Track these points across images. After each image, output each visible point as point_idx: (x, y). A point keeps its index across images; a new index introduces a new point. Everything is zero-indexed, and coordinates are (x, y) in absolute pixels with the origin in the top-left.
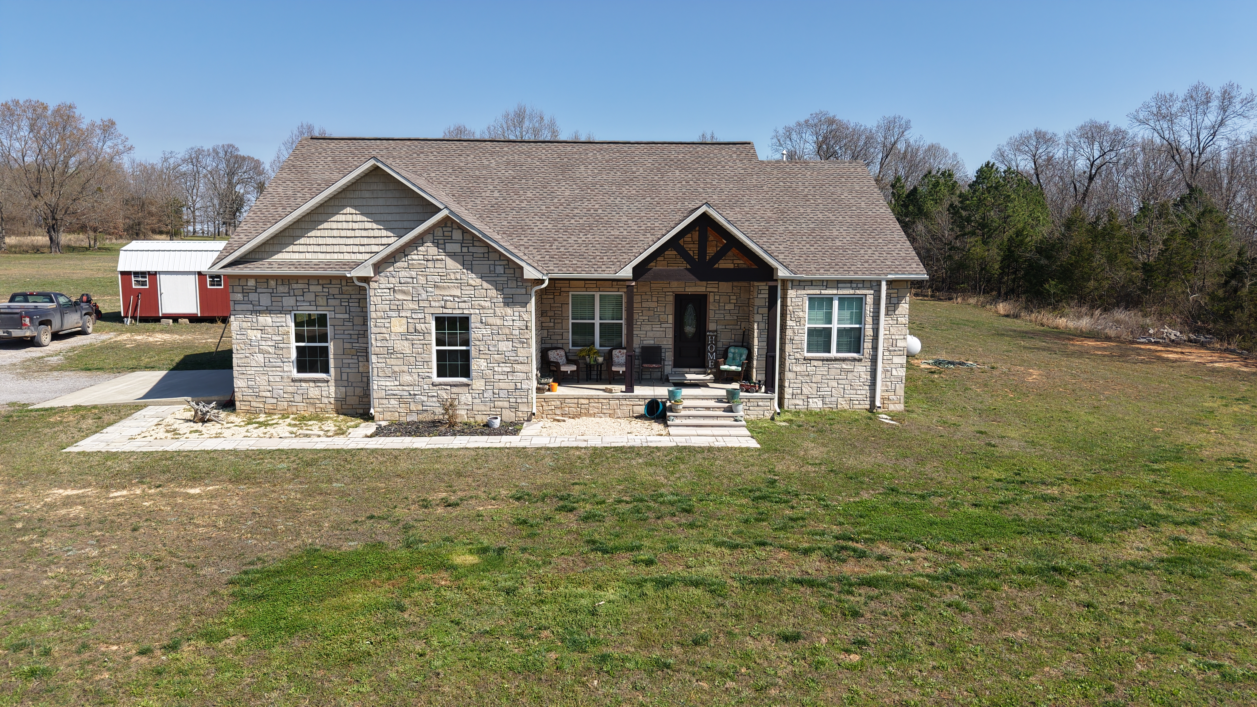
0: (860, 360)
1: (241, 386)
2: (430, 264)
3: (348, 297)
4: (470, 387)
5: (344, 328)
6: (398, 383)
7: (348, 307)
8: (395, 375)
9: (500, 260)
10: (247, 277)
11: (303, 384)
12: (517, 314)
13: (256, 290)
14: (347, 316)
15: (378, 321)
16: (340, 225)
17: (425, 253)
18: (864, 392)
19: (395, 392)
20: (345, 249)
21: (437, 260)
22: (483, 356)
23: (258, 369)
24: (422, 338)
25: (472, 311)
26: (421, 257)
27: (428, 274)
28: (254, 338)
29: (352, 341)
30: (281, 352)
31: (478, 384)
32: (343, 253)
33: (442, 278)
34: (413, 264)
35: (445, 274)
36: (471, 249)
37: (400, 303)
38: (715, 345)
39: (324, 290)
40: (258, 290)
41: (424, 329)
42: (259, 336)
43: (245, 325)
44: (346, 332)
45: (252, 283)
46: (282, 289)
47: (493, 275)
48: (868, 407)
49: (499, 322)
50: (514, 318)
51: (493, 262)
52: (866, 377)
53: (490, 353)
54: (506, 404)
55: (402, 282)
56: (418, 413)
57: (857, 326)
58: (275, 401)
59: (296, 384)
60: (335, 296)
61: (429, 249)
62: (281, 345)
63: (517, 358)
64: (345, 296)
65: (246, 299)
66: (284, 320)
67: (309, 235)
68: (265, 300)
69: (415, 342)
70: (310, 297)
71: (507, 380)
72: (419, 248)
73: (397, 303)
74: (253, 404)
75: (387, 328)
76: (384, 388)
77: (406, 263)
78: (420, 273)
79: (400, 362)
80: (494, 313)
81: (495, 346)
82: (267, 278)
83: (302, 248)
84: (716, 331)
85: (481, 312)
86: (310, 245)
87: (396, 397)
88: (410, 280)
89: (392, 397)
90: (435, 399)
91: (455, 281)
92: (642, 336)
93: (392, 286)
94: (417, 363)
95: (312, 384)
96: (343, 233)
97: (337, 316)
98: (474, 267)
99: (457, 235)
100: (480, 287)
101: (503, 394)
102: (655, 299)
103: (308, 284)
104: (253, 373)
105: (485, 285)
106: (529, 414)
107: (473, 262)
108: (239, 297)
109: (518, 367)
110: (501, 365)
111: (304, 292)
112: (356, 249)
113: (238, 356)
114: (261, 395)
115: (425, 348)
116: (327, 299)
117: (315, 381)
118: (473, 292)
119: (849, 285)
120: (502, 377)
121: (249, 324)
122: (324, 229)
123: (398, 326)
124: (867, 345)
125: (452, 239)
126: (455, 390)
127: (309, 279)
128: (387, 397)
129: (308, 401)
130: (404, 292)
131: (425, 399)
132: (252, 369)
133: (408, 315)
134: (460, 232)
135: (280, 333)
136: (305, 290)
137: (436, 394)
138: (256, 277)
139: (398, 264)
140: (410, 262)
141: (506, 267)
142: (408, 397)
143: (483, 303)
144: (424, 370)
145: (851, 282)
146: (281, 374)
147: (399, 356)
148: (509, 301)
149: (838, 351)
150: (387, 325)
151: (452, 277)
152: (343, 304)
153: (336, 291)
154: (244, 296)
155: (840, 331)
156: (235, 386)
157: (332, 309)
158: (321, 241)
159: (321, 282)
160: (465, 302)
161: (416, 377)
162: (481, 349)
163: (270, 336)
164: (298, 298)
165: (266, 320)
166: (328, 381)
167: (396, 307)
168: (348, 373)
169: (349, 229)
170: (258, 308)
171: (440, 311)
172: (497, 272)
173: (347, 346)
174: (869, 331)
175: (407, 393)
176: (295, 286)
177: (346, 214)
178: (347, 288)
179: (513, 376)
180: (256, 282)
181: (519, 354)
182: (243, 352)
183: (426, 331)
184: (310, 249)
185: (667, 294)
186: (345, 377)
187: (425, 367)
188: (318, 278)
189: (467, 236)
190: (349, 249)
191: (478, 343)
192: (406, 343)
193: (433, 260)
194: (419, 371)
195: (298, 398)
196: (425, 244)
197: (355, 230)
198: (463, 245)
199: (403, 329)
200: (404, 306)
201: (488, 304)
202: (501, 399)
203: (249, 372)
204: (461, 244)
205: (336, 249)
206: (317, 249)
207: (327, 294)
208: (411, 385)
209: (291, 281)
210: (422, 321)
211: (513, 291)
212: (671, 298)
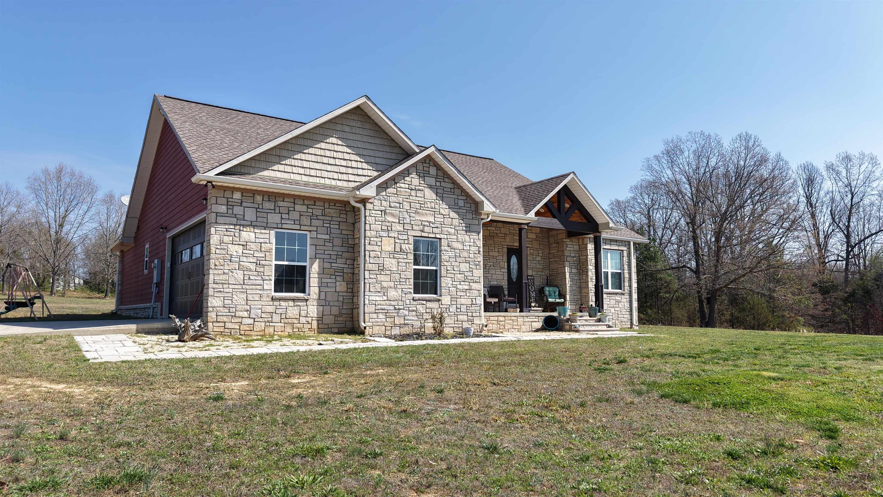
0: (623, 294)
1: (216, 305)
2: (413, 193)
3: (330, 219)
4: (440, 302)
5: (325, 248)
6: (385, 298)
7: (329, 229)
8: (384, 291)
9: (462, 195)
10: (233, 190)
11: (283, 303)
12: (472, 241)
13: (241, 203)
14: (328, 237)
15: (372, 239)
16: (322, 152)
17: (410, 183)
18: (627, 316)
19: (383, 307)
20: (325, 174)
21: (419, 190)
22: (449, 275)
23: (237, 287)
24: (405, 257)
25: (442, 236)
26: (407, 186)
27: (411, 201)
28: (235, 253)
29: (331, 261)
30: (262, 270)
31: (446, 300)
32: (324, 178)
33: (422, 205)
34: (400, 191)
35: (423, 203)
36: (443, 184)
37: (389, 224)
38: (534, 285)
39: (309, 210)
40: (244, 204)
41: (408, 249)
42: (241, 252)
43: (226, 239)
44: (326, 252)
45: (237, 196)
46: (269, 205)
47: (457, 207)
48: (629, 326)
49: (460, 246)
50: (471, 244)
51: (456, 197)
52: (627, 305)
53: (454, 272)
54: (465, 318)
55: (392, 206)
56: (400, 326)
57: (620, 271)
58: (251, 321)
59: (276, 303)
60: (318, 217)
61: (414, 180)
62: (263, 262)
63: (473, 278)
64: (327, 218)
65: (230, 211)
66: (267, 236)
67: (296, 157)
68: (250, 214)
69: (401, 260)
70: (295, 215)
71: (465, 297)
72: (407, 178)
73: (388, 224)
74: (228, 325)
75: (379, 246)
76: (374, 302)
77: (395, 190)
78: (406, 200)
79: (387, 278)
80: (457, 239)
81: (458, 266)
82: (254, 193)
83: (288, 169)
84: (532, 276)
85: (448, 237)
86: (295, 166)
87: (384, 311)
88: (398, 205)
89: (380, 311)
90: (414, 313)
91: (430, 209)
92: (490, 278)
93: (384, 208)
94: (401, 280)
95: (291, 303)
96: (325, 160)
97: (319, 236)
98: (445, 199)
99: (433, 171)
100: (448, 216)
101: (463, 308)
102: (496, 250)
103: (294, 203)
104: (231, 290)
105: (453, 215)
106: (481, 326)
107: (444, 195)
108: (223, 209)
109: (474, 286)
110: (462, 283)
111: (289, 211)
112: (336, 176)
113: (216, 272)
114: (237, 315)
115: (408, 266)
116: (311, 219)
117: (294, 300)
118: (442, 220)
119: (615, 243)
120: (462, 294)
121: (231, 238)
122: (309, 154)
123: (388, 245)
124: (627, 284)
125: (429, 174)
126: (429, 305)
127: (295, 198)
128: (377, 311)
129: (286, 321)
130: (393, 215)
131: (406, 313)
132: (230, 286)
133: (396, 236)
134: (435, 168)
135: (263, 249)
136: (290, 209)
137: (415, 309)
138: (243, 191)
139: (389, 190)
140: (399, 189)
141: (465, 201)
142: (394, 311)
143: (450, 230)
144: (406, 287)
145: (616, 241)
146: (260, 292)
147: (388, 272)
148: (469, 229)
149: (612, 288)
150: (379, 244)
151: (429, 206)
152: (325, 225)
153: (319, 213)
154: (228, 209)
155: (612, 274)
156: (209, 305)
157: (315, 229)
158: (306, 164)
159: (306, 202)
160: (437, 227)
161: (400, 291)
162: (448, 269)
163: (252, 252)
164: (284, 216)
165: (248, 235)
166: (307, 300)
167: (386, 228)
168: (326, 292)
169: (331, 157)
170: (242, 222)
171: (419, 234)
172: (460, 205)
173: (327, 265)
174: (627, 275)
175: (392, 308)
176: (281, 204)
177: (329, 143)
178: (330, 210)
179: (470, 293)
180: (242, 196)
181: (474, 275)
182: (222, 268)
183: (409, 251)
184: (295, 170)
185: (504, 246)
186: (323, 297)
187: (407, 284)
188: (304, 198)
189: (440, 173)
190: (331, 175)
191: (446, 263)
192: (394, 261)
193: (415, 189)
194: (403, 286)
195: (276, 318)
196: (411, 176)
197: (336, 158)
198: (437, 180)
199: (391, 248)
200: (393, 228)
201: (452, 231)
202: (462, 313)
203: (227, 290)
204: (436, 178)
205: (319, 173)
206: (301, 171)
207: (311, 214)
208: (396, 300)
209: (277, 199)
210: (406, 242)
211: (470, 222)
212: (505, 250)
